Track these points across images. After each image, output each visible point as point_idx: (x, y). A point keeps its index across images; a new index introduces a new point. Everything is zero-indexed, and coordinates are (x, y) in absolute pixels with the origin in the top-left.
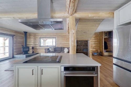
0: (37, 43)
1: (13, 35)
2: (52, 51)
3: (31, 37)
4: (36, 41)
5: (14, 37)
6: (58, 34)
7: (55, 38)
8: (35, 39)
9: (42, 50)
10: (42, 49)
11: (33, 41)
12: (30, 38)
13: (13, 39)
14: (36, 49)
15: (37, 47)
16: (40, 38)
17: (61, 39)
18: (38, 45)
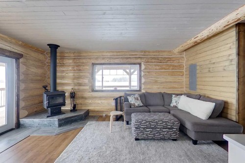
0: (86, 81)
1: (19, 54)
2: (136, 104)
3: (67, 61)
4: (81, 74)
5: (21, 60)
6: (149, 52)
7: (140, 64)
8: (78, 67)
9: (100, 102)
10: (100, 98)
11: (71, 74)
12: (63, 65)
13: (18, 67)
14: (83, 98)
15: (84, 91)
16: (93, 64)
17: (158, 68)
18: (87, 87)
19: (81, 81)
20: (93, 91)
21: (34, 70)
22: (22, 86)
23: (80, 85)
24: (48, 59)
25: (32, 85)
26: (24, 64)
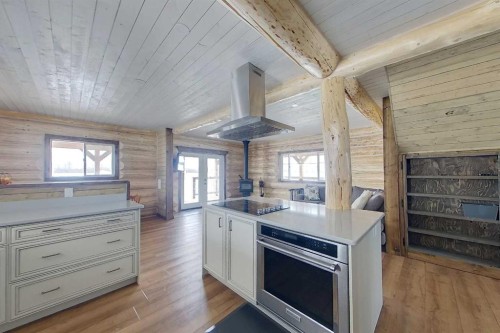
0: (273, 171)
1: (225, 151)
2: (310, 197)
3: (259, 152)
4: (270, 164)
5: (227, 156)
8: (267, 157)
11: (262, 164)
12: (257, 156)
14: (270, 188)
15: (271, 181)
16: (280, 153)
18: (274, 177)
19: (270, 171)
20: (280, 181)
21: (236, 162)
22: (228, 174)
23: (269, 174)
24: (242, 151)
25: (234, 174)
26: (230, 159)
